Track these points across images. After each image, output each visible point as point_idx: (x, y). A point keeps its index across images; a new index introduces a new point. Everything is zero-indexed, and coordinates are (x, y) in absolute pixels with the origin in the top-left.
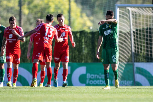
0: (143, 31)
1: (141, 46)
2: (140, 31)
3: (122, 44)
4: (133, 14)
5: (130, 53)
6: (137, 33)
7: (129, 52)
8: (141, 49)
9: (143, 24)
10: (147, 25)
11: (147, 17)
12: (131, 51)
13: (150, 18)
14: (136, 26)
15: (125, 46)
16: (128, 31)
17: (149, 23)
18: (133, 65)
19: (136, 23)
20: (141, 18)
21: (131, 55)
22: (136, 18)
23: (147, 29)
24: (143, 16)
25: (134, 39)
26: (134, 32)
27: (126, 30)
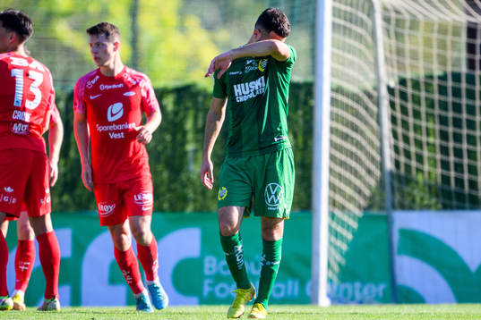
0: (428, 87)
1: (419, 144)
2: (416, 84)
3: (345, 137)
4: (387, 20)
5: (377, 173)
6: (403, 96)
7: (373, 167)
8: (420, 158)
9: (427, 57)
10: (442, 60)
11: (443, 30)
12: (381, 166)
13: (456, 33)
14: (401, 66)
15: (358, 145)
16: (369, 86)
17: (450, 54)
18: (389, 221)
19: (400, 52)
20: (420, 34)
21: (381, 184)
22: (399, 36)
23: (443, 78)
24: (429, 25)
25: (393, 120)
26: (391, 91)
27: (359, 81)
